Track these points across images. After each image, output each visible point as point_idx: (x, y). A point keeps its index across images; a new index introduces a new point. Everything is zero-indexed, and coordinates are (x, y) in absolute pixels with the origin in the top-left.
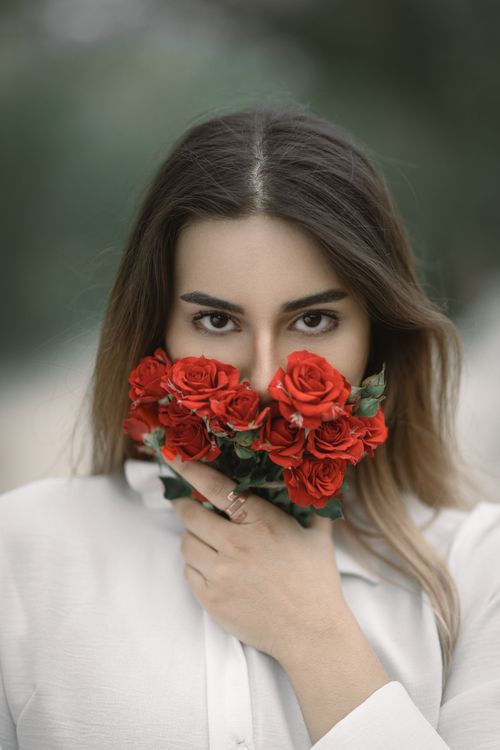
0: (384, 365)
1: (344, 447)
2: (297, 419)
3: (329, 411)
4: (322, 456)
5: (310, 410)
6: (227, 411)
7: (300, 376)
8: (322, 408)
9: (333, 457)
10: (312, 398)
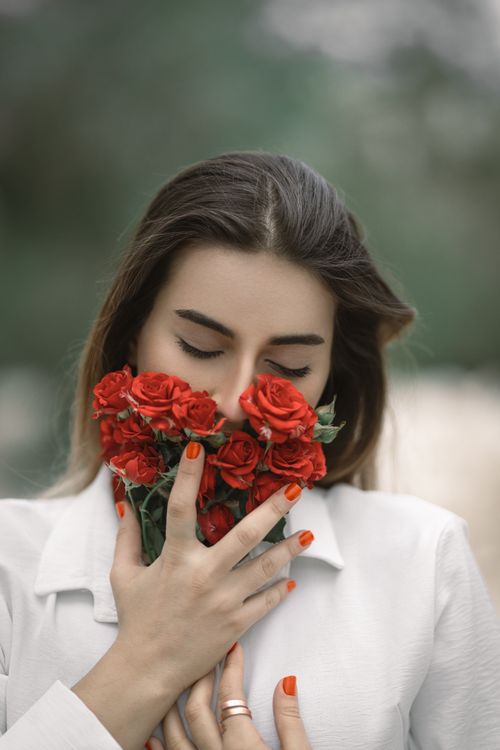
0: (335, 397)
1: (297, 466)
2: (266, 432)
3: (295, 428)
4: (279, 472)
5: (280, 424)
6: (189, 415)
7: (272, 393)
8: (290, 424)
9: (287, 473)
10: (284, 413)
